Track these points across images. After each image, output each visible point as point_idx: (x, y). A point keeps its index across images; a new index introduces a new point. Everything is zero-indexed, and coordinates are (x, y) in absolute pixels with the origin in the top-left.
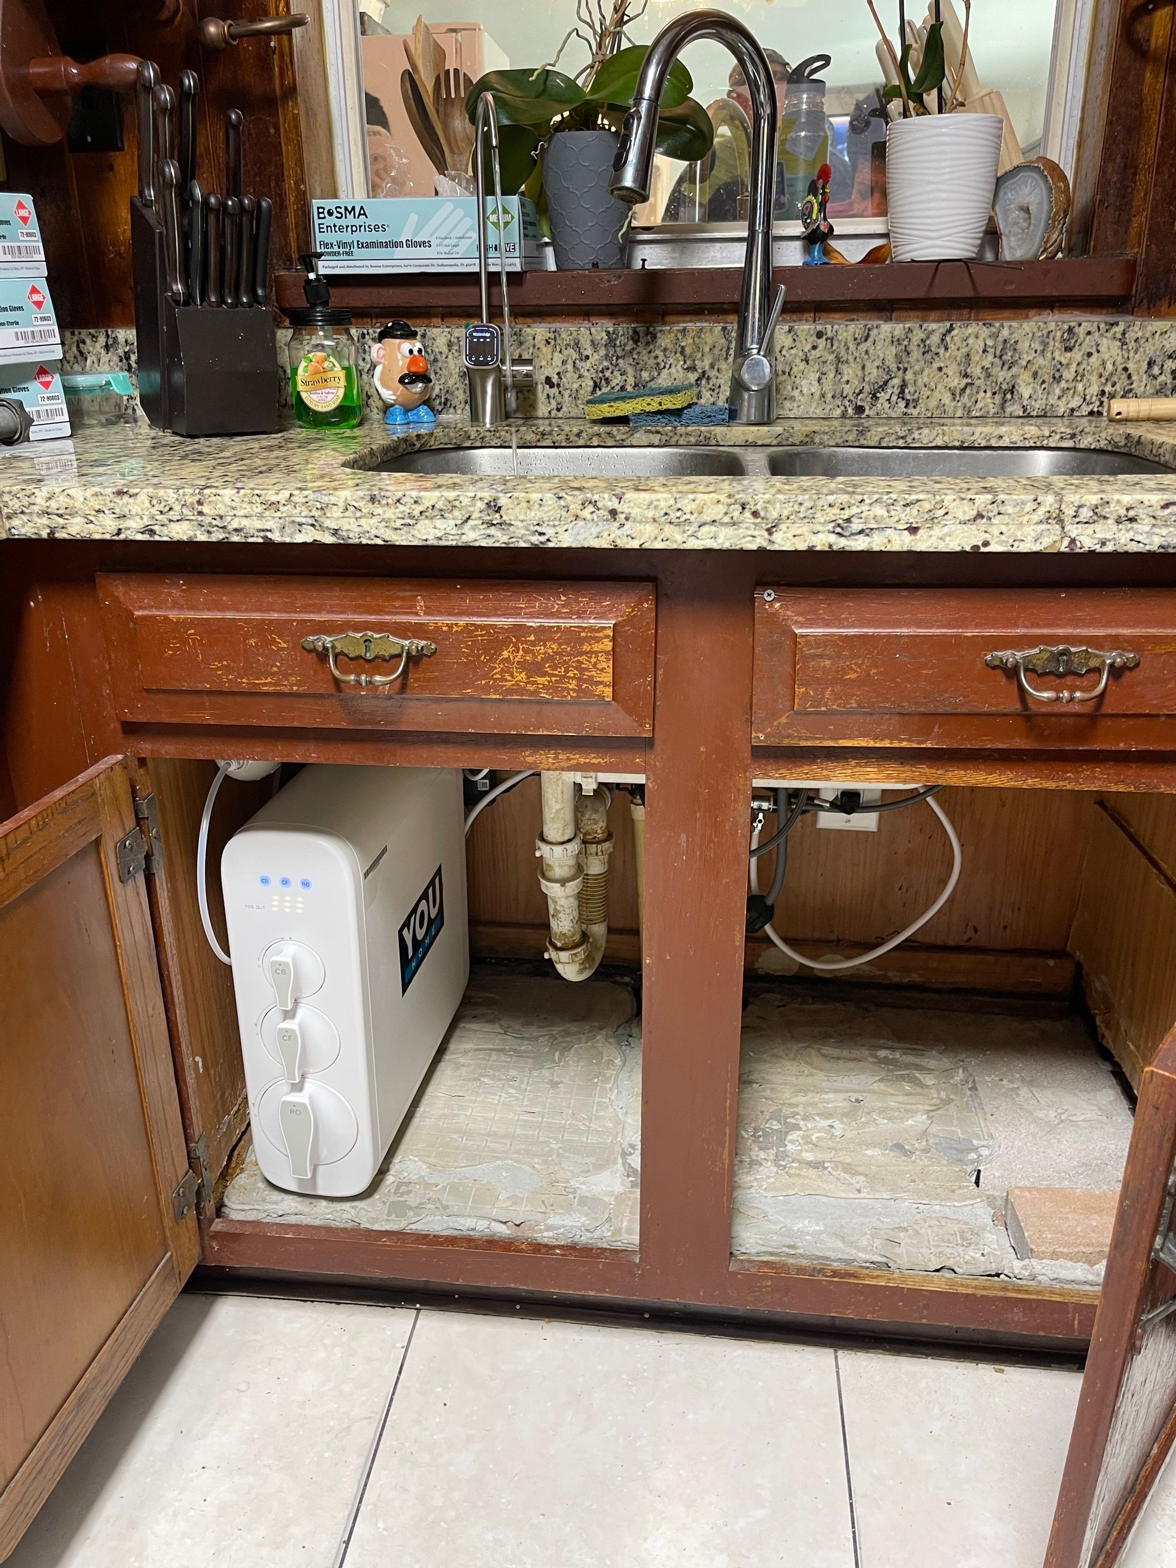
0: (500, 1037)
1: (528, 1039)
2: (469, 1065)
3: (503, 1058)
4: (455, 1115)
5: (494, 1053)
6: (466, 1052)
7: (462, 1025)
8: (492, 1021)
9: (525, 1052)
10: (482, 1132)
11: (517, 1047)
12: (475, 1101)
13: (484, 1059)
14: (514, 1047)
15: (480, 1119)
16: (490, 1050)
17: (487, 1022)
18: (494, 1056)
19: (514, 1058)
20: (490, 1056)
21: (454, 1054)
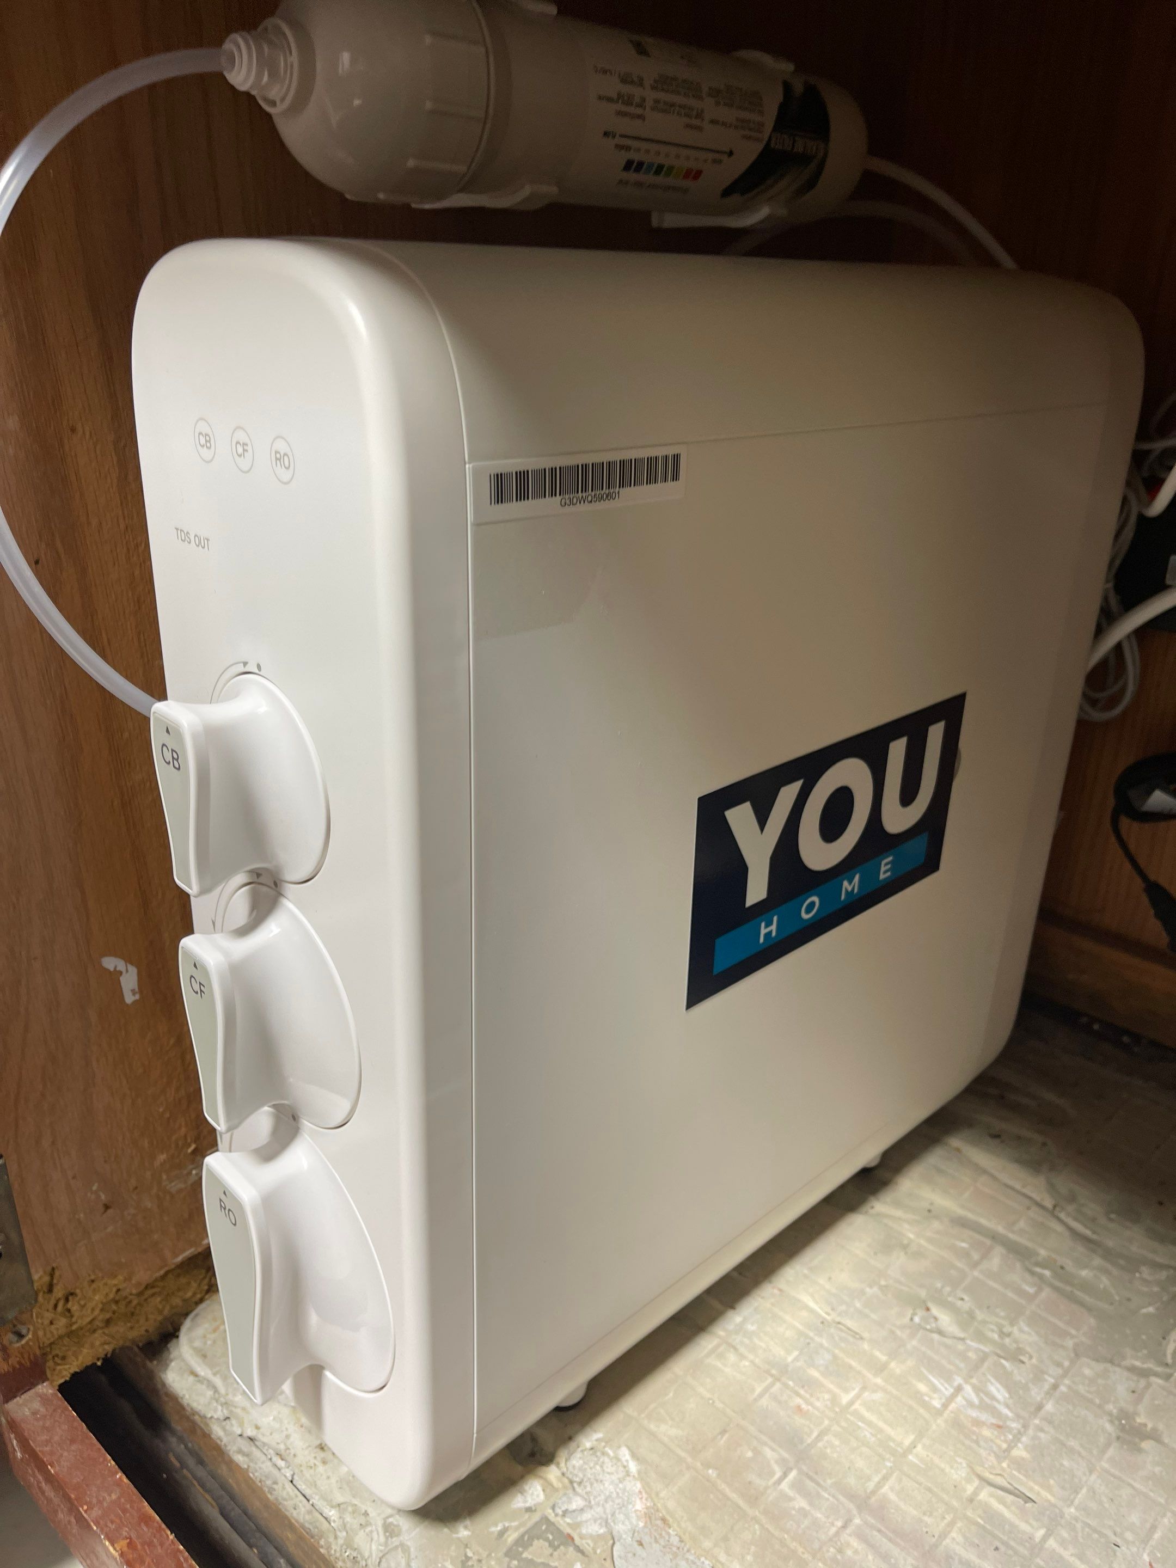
0: (1034, 1213)
1: (1108, 1255)
2: (919, 1254)
3: (1017, 1276)
4: (808, 1383)
5: (999, 1250)
6: (930, 1214)
7: (955, 1142)
8: (1034, 1165)
9: (1086, 1287)
10: (852, 1481)
11: (1069, 1265)
12: (881, 1369)
13: (966, 1254)
14: (1061, 1260)
15: (867, 1433)
16: (995, 1237)
17: (1019, 1161)
18: (996, 1261)
19: (1046, 1292)
20: (985, 1255)
21: (897, 1204)
